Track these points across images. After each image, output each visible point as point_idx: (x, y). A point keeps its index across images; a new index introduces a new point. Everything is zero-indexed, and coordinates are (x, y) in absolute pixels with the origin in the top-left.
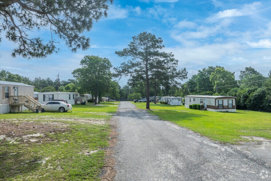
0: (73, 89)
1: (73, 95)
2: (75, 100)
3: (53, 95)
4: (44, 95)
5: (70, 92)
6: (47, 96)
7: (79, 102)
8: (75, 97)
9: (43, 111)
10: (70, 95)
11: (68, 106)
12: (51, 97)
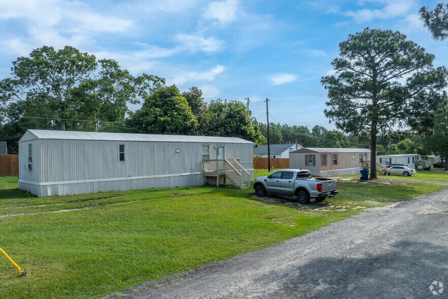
0: (410, 148)
1: (413, 157)
2: (415, 164)
3: (390, 159)
4: (380, 159)
5: (408, 153)
6: (383, 160)
7: (420, 167)
8: (415, 160)
9: (389, 174)
10: (409, 158)
11: (412, 171)
12: (388, 160)
